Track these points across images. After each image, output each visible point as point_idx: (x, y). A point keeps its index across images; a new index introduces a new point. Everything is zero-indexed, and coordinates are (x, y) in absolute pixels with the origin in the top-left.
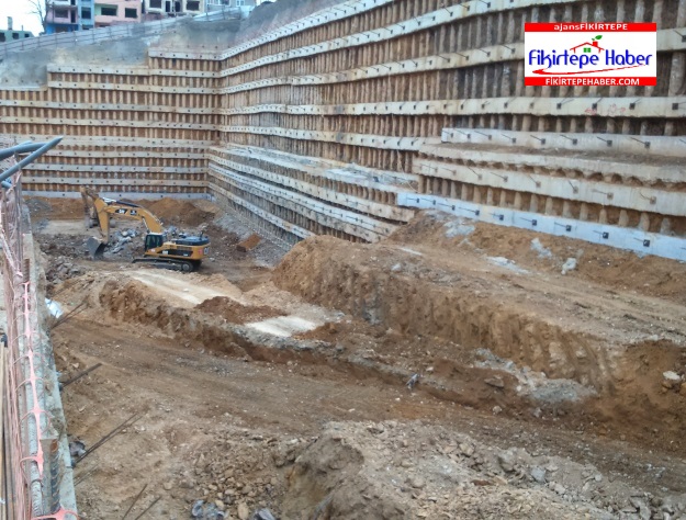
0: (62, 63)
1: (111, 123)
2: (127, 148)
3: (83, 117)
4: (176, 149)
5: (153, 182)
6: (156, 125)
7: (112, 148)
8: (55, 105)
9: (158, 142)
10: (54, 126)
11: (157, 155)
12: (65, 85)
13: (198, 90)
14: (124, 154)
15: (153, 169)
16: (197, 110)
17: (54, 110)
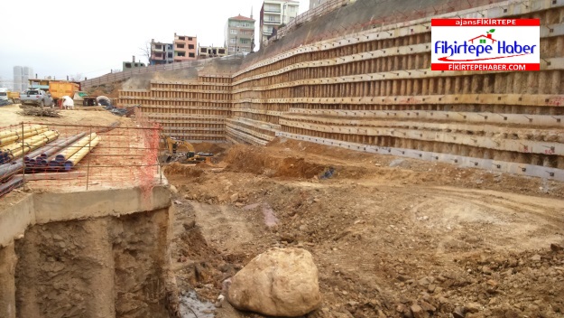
0: (158, 79)
1: (180, 107)
2: (187, 119)
3: (166, 104)
4: (210, 120)
5: (199, 135)
6: (201, 108)
7: (180, 119)
8: (154, 99)
9: (201, 116)
10: (153, 108)
11: (201, 122)
12: (158, 89)
13: (221, 92)
14: (185, 122)
15: (199, 129)
16: (221, 101)
17: (153, 101)
